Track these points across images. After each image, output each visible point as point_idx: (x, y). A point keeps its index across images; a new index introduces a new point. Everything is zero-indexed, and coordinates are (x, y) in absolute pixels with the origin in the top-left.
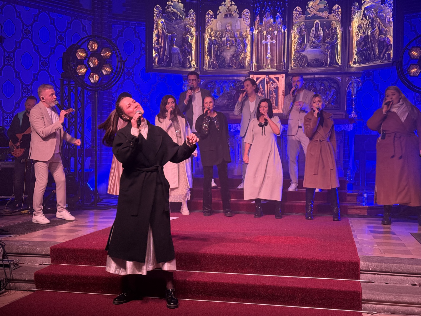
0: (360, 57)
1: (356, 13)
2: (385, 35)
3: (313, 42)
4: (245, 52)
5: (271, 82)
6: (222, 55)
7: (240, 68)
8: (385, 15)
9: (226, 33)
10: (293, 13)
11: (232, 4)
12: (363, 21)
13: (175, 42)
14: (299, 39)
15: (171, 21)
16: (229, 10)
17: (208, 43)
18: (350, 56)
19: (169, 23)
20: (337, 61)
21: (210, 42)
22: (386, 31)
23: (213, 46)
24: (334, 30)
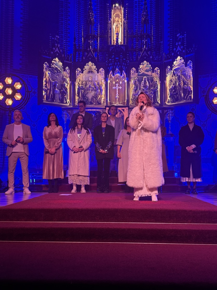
0: (172, 99)
1: (169, 73)
2: (187, 85)
3: (143, 89)
4: (101, 95)
5: (120, 112)
6: (87, 96)
7: (98, 105)
8: (187, 73)
9: (89, 82)
10: (131, 72)
11: (92, 65)
12: (173, 77)
14: (134, 87)
15: (54, 73)
16: (90, 68)
17: (78, 88)
18: (166, 98)
19: (53, 74)
20: (158, 101)
21: (79, 88)
22: (188, 83)
23: (81, 90)
24: (155, 83)
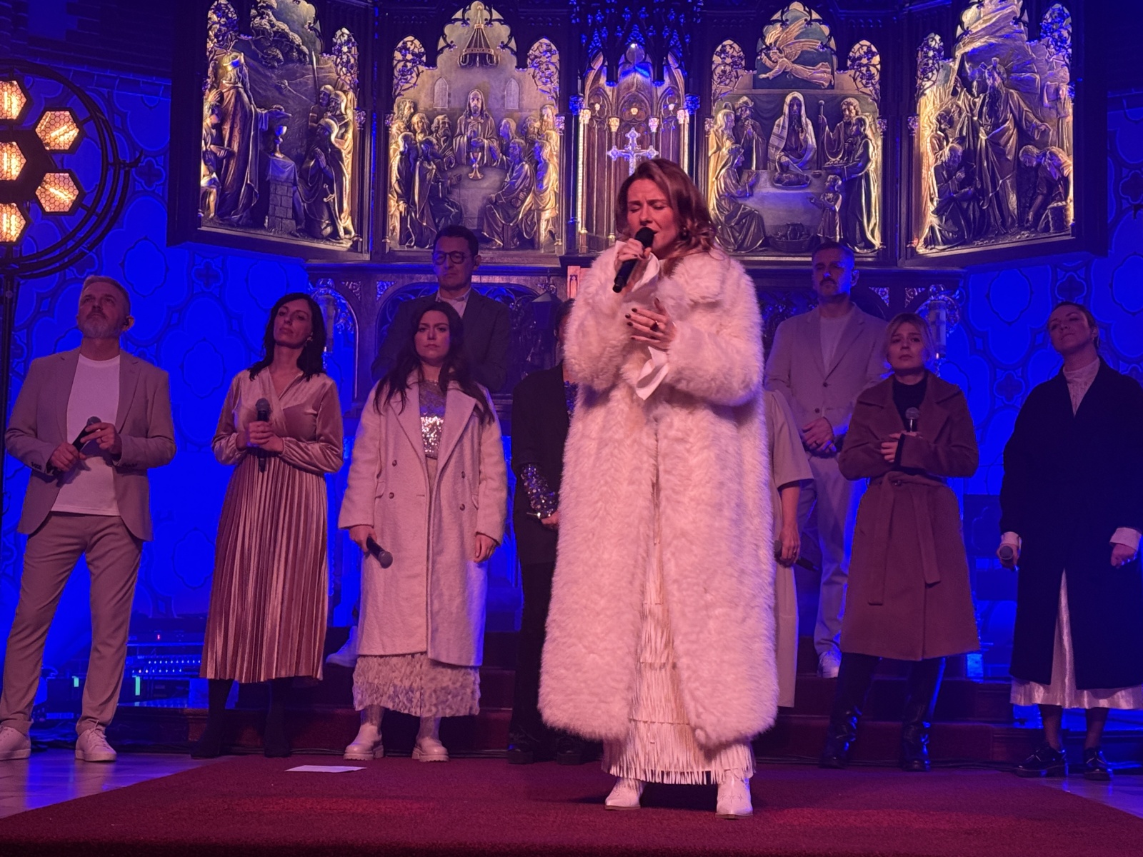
0: (950, 222)
1: (935, 72)
2: (1043, 144)
3: (781, 165)
4: (540, 192)
6: (454, 197)
7: (517, 248)
8: (1038, 77)
9: (469, 121)
10: (712, 62)
11: (491, 20)
12: (959, 100)
13: (281, 140)
14: (733, 152)
15: (269, 63)
16: (478, 40)
17: (402, 153)
18: (915, 217)
19: (260, 69)
20: (869, 236)
21: (408, 150)
22: (1044, 133)
23: (421, 164)
24: (855, 128)
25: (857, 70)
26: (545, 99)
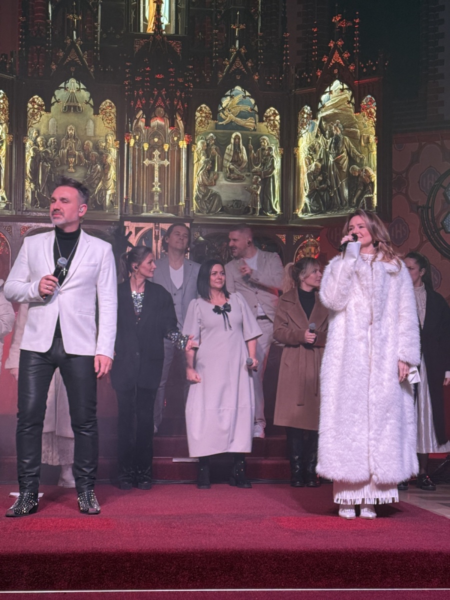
0: (315, 202)
1: (307, 125)
2: (361, 165)
3: (230, 169)
4: (106, 180)
7: (94, 209)
8: (359, 131)
9: (68, 141)
10: (195, 116)
12: (319, 140)
14: (205, 162)
16: (72, 98)
17: (32, 157)
18: (297, 198)
20: (274, 207)
21: (36, 155)
22: (362, 159)
23: (43, 163)
24: (267, 152)
25: (268, 123)
26: (108, 131)
